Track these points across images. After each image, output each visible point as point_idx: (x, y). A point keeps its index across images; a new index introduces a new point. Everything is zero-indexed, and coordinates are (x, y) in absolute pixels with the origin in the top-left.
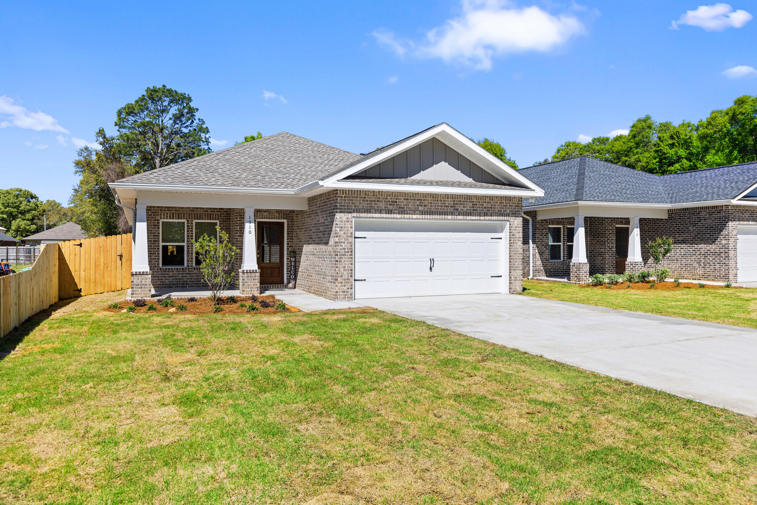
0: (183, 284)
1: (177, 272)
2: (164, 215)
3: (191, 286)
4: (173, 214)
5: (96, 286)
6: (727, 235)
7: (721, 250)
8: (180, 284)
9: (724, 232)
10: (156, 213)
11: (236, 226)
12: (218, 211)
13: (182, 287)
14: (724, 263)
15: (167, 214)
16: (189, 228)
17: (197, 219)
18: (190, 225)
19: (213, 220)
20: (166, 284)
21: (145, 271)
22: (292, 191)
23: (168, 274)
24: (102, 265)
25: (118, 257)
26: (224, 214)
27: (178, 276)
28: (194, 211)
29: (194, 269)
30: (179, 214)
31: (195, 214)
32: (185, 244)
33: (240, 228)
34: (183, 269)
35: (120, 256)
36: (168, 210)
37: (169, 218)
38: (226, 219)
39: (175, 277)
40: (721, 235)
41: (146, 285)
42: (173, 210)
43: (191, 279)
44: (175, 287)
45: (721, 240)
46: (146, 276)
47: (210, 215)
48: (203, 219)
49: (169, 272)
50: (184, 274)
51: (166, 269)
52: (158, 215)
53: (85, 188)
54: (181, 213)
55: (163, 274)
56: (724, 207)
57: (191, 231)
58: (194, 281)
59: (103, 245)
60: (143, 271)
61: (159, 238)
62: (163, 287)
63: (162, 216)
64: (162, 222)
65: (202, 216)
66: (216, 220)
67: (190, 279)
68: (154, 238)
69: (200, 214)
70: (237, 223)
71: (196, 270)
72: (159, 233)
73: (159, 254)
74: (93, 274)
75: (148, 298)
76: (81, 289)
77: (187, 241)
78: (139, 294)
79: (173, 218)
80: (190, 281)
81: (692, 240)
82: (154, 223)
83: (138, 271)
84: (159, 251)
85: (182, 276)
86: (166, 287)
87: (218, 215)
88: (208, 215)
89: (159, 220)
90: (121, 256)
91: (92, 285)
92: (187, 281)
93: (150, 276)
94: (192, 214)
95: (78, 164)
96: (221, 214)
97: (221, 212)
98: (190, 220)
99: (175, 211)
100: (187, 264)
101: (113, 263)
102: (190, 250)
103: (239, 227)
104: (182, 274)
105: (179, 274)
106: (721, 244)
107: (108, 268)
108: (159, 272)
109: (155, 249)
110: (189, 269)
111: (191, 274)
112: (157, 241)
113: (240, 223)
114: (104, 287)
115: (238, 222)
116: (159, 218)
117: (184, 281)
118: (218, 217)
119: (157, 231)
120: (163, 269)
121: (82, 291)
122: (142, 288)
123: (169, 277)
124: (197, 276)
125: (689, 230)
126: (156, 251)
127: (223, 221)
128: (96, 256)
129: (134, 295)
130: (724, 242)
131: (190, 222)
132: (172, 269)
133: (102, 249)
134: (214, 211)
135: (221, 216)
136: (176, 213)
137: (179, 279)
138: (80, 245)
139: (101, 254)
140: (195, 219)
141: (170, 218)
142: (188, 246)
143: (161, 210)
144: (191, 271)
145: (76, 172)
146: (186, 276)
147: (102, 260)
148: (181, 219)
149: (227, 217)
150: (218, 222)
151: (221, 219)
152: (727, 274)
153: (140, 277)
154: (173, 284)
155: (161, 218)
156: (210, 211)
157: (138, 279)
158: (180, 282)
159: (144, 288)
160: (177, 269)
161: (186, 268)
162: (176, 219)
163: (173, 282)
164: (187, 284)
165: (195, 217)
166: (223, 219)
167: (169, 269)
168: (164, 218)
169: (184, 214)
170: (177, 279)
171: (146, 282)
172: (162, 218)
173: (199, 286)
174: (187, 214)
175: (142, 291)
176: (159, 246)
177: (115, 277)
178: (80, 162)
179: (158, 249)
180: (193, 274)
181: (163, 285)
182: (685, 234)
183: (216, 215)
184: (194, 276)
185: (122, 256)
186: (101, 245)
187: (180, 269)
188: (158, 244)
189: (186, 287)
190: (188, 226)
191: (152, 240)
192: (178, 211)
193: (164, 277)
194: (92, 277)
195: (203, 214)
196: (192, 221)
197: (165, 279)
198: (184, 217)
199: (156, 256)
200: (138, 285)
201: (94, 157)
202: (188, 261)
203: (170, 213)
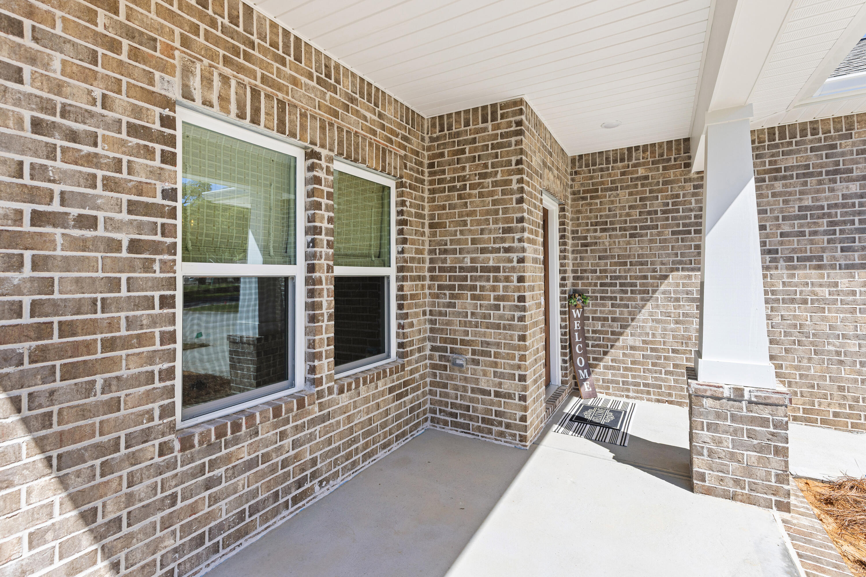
2: (206, 82)
4: (255, 95)
15: (224, 81)
16: (321, 195)
17: (348, 157)
18: (322, 176)
19: (383, 173)
28: (336, 115)
31: (340, 130)
32: (298, 271)
36: (227, 62)
39: (266, 457)
42: (254, 75)
47: (384, 151)
54: (293, 107)
57: (327, 208)
63: (196, 84)
65: (363, 149)
66: (389, 175)
67: (324, 444)
68: (140, 227)
69: (356, 136)
77: (307, 255)
82: (137, 112)
87: (401, 157)
88: (378, 148)
92: (314, 462)
94: (331, 125)
96: (405, 157)
97: (405, 148)
98: (324, 153)
99: (265, 80)
108: (172, 465)
109: (149, 303)
117: (302, 468)
126: (154, 322)
131: (323, 164)
134: (391, 142)
140: (340, 154)
142: (309, 281)
146: (311, 437)
149: (418, 172)
150: (393, 184)
151: (406, 175)
155: (187, 96)
164: (313, 476)
165: (341, 143)
169: (303, 116)
172: (197, 97)
174: (313, 118)
181: (200, 540)
191: (125, 238)
195: (364, 140)
196: (331, 160)
198: (303, 128)
199: (151, 359)
203: (240, 86)
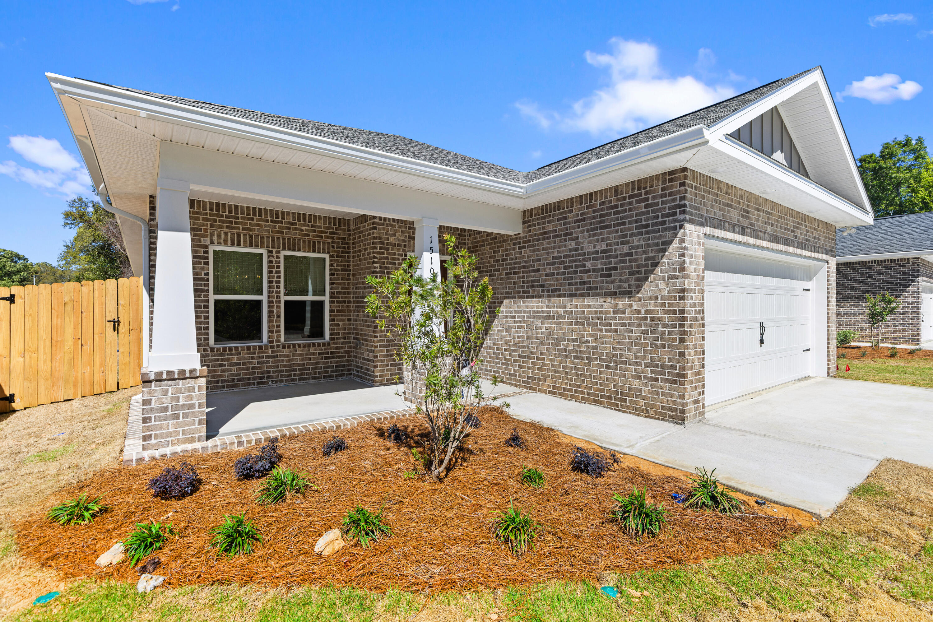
0: (261, 378)
1: (249, 354)
2: (219, 236)
3: (276, 382)
4: (239, 235)
5: (52, 386)
6: (916, 292)
7: (906, 309)
8: (255, 379)
9: (911, 289)
10: (200, 230)
11: (374, 262)
12: (328, 237)
13: (258, 383)
14: (912, 324)
15: (226, 234)
16: (273, 267)
17: (289, 249)
18: (274, 259)
19: (319, 252)
20: (225, 381)
21: (187, 367)
22: (521, 188)
23: (228, 360)
24: (69, 342)
25: (108, 324)
26: (338, 243)
27: (251, 363)
28: (282, 233)
29: (284, 347)
30: (251, 236)
31: (284, 239)
32: (264, 298)
33: (381, 267)
34: (261, 348)
35: (114, 322)
36: (227, 227)
37: (229, 242)
38: (342, 252)
40: (907, 292)
41: (192, 406)
42: (239, 228)
43: (278, 367)
44: (244, 385)
45: (906, 297)
46: (192, 383)
47: (314, 243)
48: (299, 250)
49: (232, 354)
50: (262, 357)
51: (224, 349)
52: (205, 236)
53: (79, 244)
54: (257, 236)
55: (218, 360)
56: (911, 260)
57: (277, 272)
58: (283, 371)
59: (72, 300)
60: (181, 368)
61: (207, 285)
62: (217, 388)
63: (215, 238)
64: (215, 251)
65: (299, 245)
66: (324, 253)
67: (274, 367)
68: (198, 285)
69: (294, 239)
70: (374, 257)
71: (286, 349)
72: (207, 274)
73: (207, 317)
74: (45, 362)
75: (198, 445)
76: (12, 396)
77: (269, 292)
78: (170, 434)
79: (239, 245)
80: (276, 372)
81: (857, 298)
82: (196, 252)
83: (164, 369)
84: (208, 312)
85: (258, 363)
86: (223, 387)
87: (328, 243)
88: (309, 242)
89: (207, 247)
90: (116, 324)
91: (44, 385)
92: (269, 372)
93: (202, 382)
94: (278, 238)
95: (67, 215)
96: (333, 242)
97: (333, 238)
98: (274, 250)
99: (243, 229)
100: (269, 337)
101: (96, 336)
102: (275, 310)
103: (378, 266)
104: (259, 357)
105: (252, 358)
106: (906, 302)
107: (85, 347)
108: (208, 355)
109: (200, 307)
110: (272, 347)
111: (277, 356)
112: (202, 291)
113: (381, 258)
114: (75, 386)
115: (377, 256)
116: (208, 243)
117: (263, 373)
118: (328, 248)
119: (203, 269)
120: (218, 349)
121: (17, 399)
122: (177, 417)
123: (231, 365)
124: (290, 360)
125: (854, 287)
126: (202, 312)
127: (337, 256)
128: (54, 321)
129: (153, 441)
130: (910, 300)
131: (274, 254)
132: (237, 348)
133: (69, 308)
134: (321, 237)
135: (333, 247)
136: (245, 235)
137: (253, 368)
138: (11, 299)
139: (67, 319)
140: (284, 249)
141: (233, 244)
142: (269, 302)
143: (212, 226)
144: (278, 351)
145: (66, 225)
146: (267, 362)
147: (69, 331)
148: (257, 246)
149: (344, 248)
150: (327, 256)
151: (333, 251)
152: (916, 336)
153: (171, 387)
154: (239, 380)
155: (212, 243)
156: (313, 236)
157: (166, 392)
158: (254, 373)
159: (186, 415)
160: (249, 348)
161: (266, 346)
162: (245, 246)
163: (240, 375)
164: (268, 377)
165: (284, 244)
166: (338, 252)
167: (231, 349)
168: (219, 243)
169: (262, 238)
170: (248, 369)
171: (191, 398)
172: (216, 242)
173: (293, 380)
174: (268, 237)
175: (178, 425)
176: (207, 301)
177: (103, 365)
178: (70, 213)
179: (206, 307)
180: (281, 356)
181: (218, 382)
182: (846, 292)
183: (324, 243)
184: (283, 361)
185: (118, 321)
186: (66, 299)
187: (255, 348)
188: (206, 296)
189: (267, 383)
190: (270, 262)
192: (251, 230)
193: (221, 365)
194: (44, 368)
195: (299, 240)
196: (279, 252)
197: (223, 371)
198: (262, 243)
199: (201, 323)
200: (166, 409)
201: (91, 209)
202: (270, 331)
203: (233, 234)
